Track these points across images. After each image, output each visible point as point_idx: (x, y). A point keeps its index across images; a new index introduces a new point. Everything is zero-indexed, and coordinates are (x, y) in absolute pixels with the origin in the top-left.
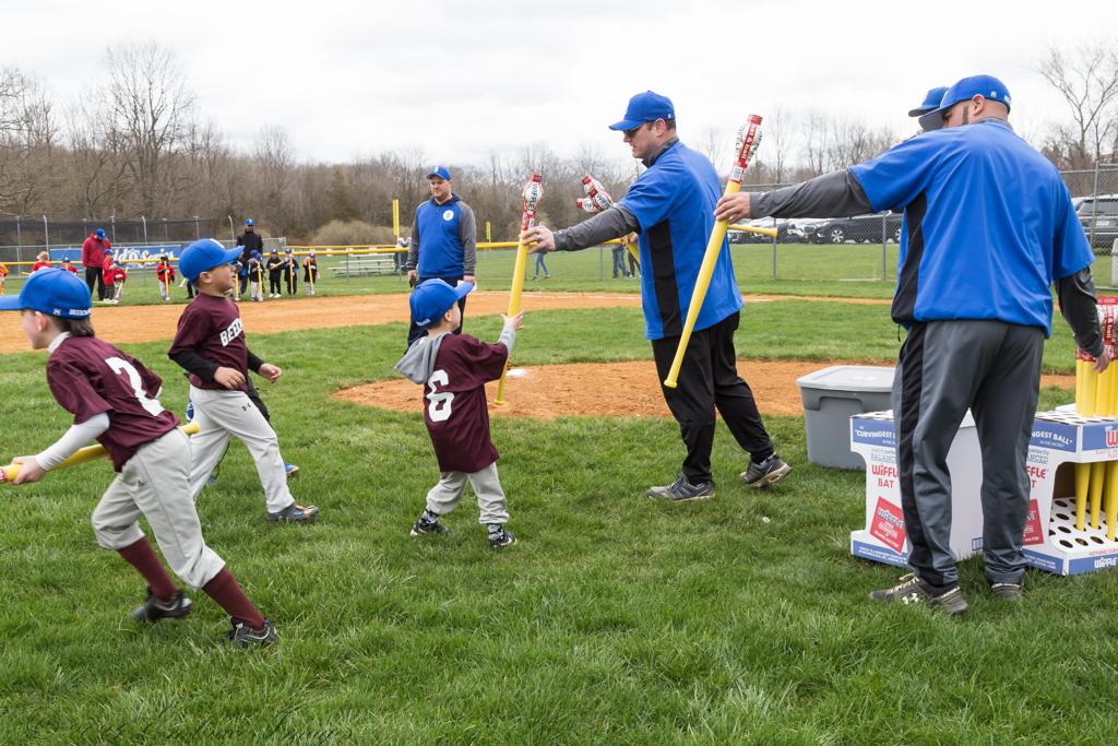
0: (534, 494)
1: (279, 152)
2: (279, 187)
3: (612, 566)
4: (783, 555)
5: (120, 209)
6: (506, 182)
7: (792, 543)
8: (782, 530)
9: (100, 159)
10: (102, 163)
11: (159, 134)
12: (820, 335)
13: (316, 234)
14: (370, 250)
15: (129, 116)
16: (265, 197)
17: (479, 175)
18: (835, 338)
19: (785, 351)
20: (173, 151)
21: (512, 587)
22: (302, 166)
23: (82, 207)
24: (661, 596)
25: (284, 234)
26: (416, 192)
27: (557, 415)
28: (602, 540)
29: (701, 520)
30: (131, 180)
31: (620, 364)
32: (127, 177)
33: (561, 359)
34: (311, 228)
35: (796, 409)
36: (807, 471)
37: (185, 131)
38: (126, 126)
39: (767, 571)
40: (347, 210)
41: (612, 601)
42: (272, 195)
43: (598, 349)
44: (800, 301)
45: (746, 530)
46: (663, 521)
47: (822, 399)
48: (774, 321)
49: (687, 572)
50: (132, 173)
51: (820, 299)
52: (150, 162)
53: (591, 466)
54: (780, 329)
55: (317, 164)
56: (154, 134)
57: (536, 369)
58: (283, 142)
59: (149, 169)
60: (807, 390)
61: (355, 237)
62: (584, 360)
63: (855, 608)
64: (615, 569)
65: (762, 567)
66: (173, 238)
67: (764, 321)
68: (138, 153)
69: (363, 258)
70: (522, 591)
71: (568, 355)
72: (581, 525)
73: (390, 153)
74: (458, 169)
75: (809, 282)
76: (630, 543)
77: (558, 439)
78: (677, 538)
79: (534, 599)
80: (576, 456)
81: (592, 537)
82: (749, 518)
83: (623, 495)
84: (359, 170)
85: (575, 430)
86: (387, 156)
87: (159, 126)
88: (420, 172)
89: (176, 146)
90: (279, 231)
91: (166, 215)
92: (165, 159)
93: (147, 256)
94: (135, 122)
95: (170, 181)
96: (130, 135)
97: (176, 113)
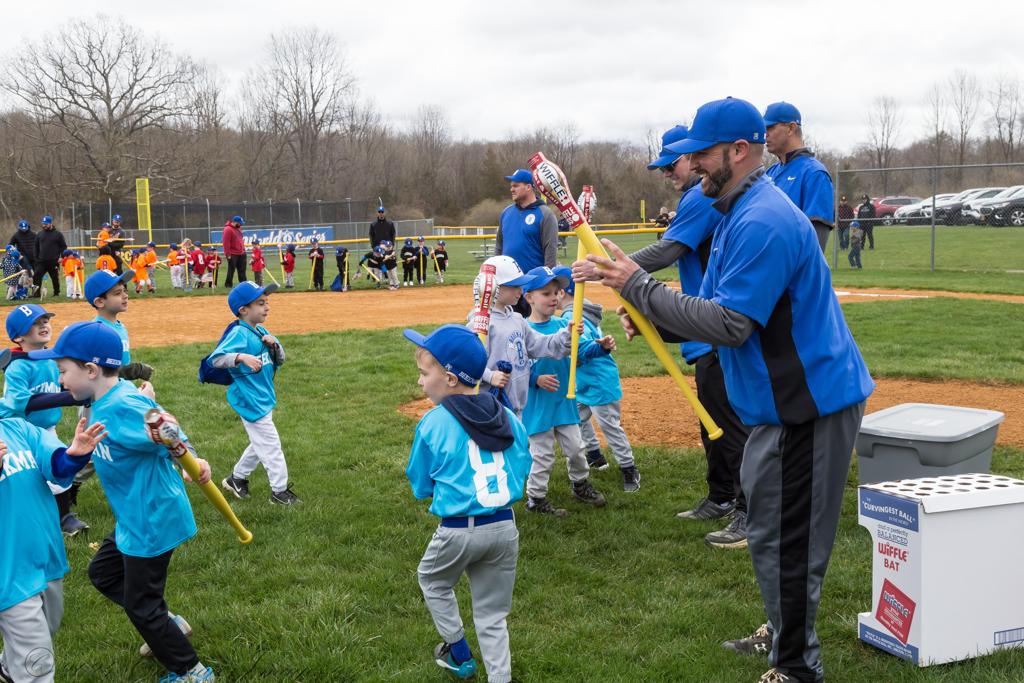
1: (434, 130)
2: (433, 166)
5: (280, 190)
10: (263, 144)
13: (468, 213)
15: (291, 99)
16: (420, 177)
20: (332, 132)
22: (457, 144)
23: (246, 188)
25: (438, 212)
30: (291, 161)
32: (288, 158)
34: (464, 207)
37: (344, 113)
38: (288, 108)
40: (499, 188)
42: (427, 174)
50: (292, 153)
55: (470, 141)
58: (439, 122)
59: (309, 150)
66: (326, 219)
68: (299, 134)
73: (546, 130)
84: (511, 147)
86: (543, 132)
87: (320, 108)
88: (574, 148)
89: (335, 127)
91: (322, 197)
92: (325, 139)
93: (300, 238)
94: (296, 105)
95: (328, 162)
96: (291, 117)
97: (335, 95)
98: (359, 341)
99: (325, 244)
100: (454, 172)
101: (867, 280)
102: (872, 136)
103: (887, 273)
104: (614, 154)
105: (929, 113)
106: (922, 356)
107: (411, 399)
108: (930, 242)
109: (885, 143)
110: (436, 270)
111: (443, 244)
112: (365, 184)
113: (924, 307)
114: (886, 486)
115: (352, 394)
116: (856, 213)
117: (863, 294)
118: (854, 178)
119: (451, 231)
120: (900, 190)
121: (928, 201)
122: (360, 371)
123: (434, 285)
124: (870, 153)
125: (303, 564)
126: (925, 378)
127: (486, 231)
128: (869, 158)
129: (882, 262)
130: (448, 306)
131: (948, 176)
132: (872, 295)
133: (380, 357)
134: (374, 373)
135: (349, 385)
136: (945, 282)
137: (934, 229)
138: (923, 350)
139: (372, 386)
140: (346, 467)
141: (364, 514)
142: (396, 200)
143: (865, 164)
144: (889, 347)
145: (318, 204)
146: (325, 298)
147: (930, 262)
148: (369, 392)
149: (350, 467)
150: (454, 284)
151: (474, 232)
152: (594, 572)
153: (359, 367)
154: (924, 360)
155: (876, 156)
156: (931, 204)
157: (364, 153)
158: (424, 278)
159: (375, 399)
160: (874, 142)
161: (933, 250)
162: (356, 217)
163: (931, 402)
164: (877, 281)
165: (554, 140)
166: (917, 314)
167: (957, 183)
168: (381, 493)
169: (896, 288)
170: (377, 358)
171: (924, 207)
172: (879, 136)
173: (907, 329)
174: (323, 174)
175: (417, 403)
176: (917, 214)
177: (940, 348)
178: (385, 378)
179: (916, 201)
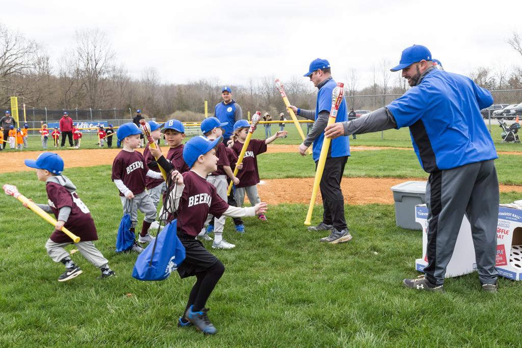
0: (267, 240)
1: (153, 79)
3: (303, 273)
4: (384, 270)
5: (80, 104)
6: (257, 93)
7: (388, 264)
8: (383, 258)
9: (72, 82)
10: (72, 83)
11: (98, 70)
12: (403, 166)
14: (194, 124)
15: (85, 62)
16: (146, 100)
17: (245, 89)
18: (410, 168)
19: (386, 173)
20: (104, 78)
21: (256, 283)
22: (163, 86)
23: (63, 104)
24: (326, 288)
26: (216, 97)
27: (279, 203)
28: (299, 262)
29: (345, 253)
30: (85, 91)
31: (309, 179)
32: (83, 90)
33: (281, 176)
34: (167, 114)
35: (391, 201)
36: (395, 231)
38: (83, 67)
39: (376, 277)
40: (184, 105)
41: (303, 290)
42: (149, 99)
43: (299, 171)
44: (394, 150)
45: (366, 258)
46: (327, 253)
47: (403, 196)
48: (382, 159)
49: (338, 277)
50: (85, 88)
51: (403, 149)
52: (94, 83)
53: (294, 227)
54: (385, 163)
55: (170, 84)
56: (96, 70)
57: (270, 181)
58: (155, 74)
60: (395, 192)
61: (187, 118)
62: (292, 177)
63: (417, 295)
64: (305, 275)
65: (373, 276)
66: (104, 118)
67: (377, 159)
68: (89, 79)
69: (191, 128)
70: (261, 285)
71: (285, 174)
72: (289, 255)
73: (204, 80)
74: (235, 87)
75: (398, 141)
76: (312, 263)
77: (279, 214)
78: (334, 261)
79: (267, 289)
80: (287, 222)
81: (294, 260)
82: (368, 253)
83: (309, 240)
84: (189, 87)
85: (287, 210)
86: (202, 81)
87: (98, 67)
88: (217, 88)
89: (106, 76)
90: (152, 115)
91: (101, 107)
92: (101, 82)
93: (92, 126)
94: (87, 65)
95: (102, 92)
96: (85, 71)
97: (106, 61)
109: (353, 88)
145: (99, 111)
162: (118, 117)
172: (350, 85)
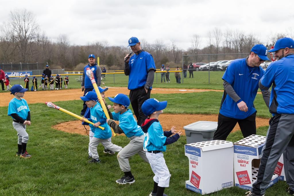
1: (64, 42)
2: (64, 53)
5: (15, 60)
9: (9, 44)
10: (9, 46)
13: (75, 67)
15: (18, 31)
16: (60, 56)
20: (32, 42)
22: (72, 46)
23: (4, 59)
25: (66, 67)
30: (19, 51)
32: (17, 50)
34: (74, 65)
38: (17, 34)
40: (85, 60)
50: (19, 48)
52: (25, 45)
55: (76, 45)
56: (26, 37)
58: (66, 39)
59: (24, 47)
66: (30, 69)
68: (21, 42)
73: (99, 42)
87: (27, 34)
88: (107, 48)
89: (33, 40)
92: (29, 44)
93: (22, 75)
94: (20, 33)
95: (30, 51)
96: (19, 37)
97: (32, 30)
98: (40, 107)
99: (30, 77)
100: (71, 55)
101: (191, 87)
102: (192, 46)
103: (197, 85)
104: (119, 50)
105: (208, 39)
106: (206, 108)
107: (56, 124)
108: (208, 76)
109: (196, 47)
110: (65, 84)
111: (68, 77)
112: (42, 58)
113: (207, 94)
114: (192, 144)
115: (37, 123)
116: (188, 67)
117: (190, 91)
118: (188, 57)
119: (70, 73)
120: (201, 61)
121: (208, 64)
122: (40, 116)
123: (64, 89)
124: (192, 50)
125: (20, 176)
126: (206, 114)
127: (81, 73)
128: (192, 52)
129: (196, 81)
130: (68, 95)
131: (214, 57)
132: (193, 91)
133: (46, 111)
134: (45, 116)
135: (36, 120)
136: (213, 87)
137: (209, 72)
138: (206, 106)
139: (44, 120)
140: (35, 145)
141: (40, 160)
142: (53, 63)
143: (191, 54)
144: (197, 105)
145: (27, 64)
146: (29, 93)
147: (208, 81)
148: (43, 122)
149: (36, 145)
150: (70, 89)
151: (77, 73)
152: (111, 174)
153: (40, 115)
154: (206, 109)
155: (194, 51)
156: (208, 65)
157: (42, 48)
158: (61, 87)
159: (45, 124)
160: (193, 47)
161: (209, 78)
162: (40, 68)
163: (207, 121)
164: (194, 87)
165: (101, 45)
166: (204, 96)
167: (216, 59)
168: (46, 153)
169: (199, 89)
170: (45, 111)
171: (207, 66)
172: (195, 45)
173: (202, 100)
174: (29, 55)
175: (58, 125)
176: (205, 68)
177: (210, 105)
178: (48, 118)
179: (205, 64)
